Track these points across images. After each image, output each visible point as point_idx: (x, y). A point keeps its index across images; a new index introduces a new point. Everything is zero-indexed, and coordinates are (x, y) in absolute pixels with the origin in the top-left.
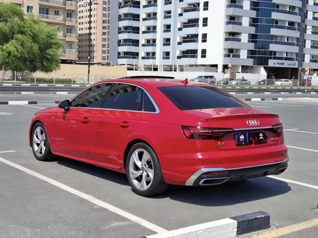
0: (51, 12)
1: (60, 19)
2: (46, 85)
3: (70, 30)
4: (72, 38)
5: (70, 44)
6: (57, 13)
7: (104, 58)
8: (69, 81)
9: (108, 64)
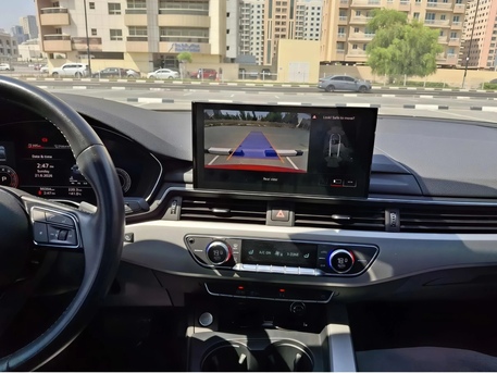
0: (438, 16)
1: (445, 23)
2: (415, 89)
3: (454, 34)
4: (456, 42)
5: (453, 49)
6: (443, 18)
7: (489, 64)
8: (440, 85)
9: (492, 69)
